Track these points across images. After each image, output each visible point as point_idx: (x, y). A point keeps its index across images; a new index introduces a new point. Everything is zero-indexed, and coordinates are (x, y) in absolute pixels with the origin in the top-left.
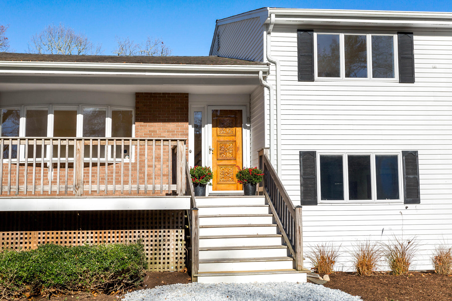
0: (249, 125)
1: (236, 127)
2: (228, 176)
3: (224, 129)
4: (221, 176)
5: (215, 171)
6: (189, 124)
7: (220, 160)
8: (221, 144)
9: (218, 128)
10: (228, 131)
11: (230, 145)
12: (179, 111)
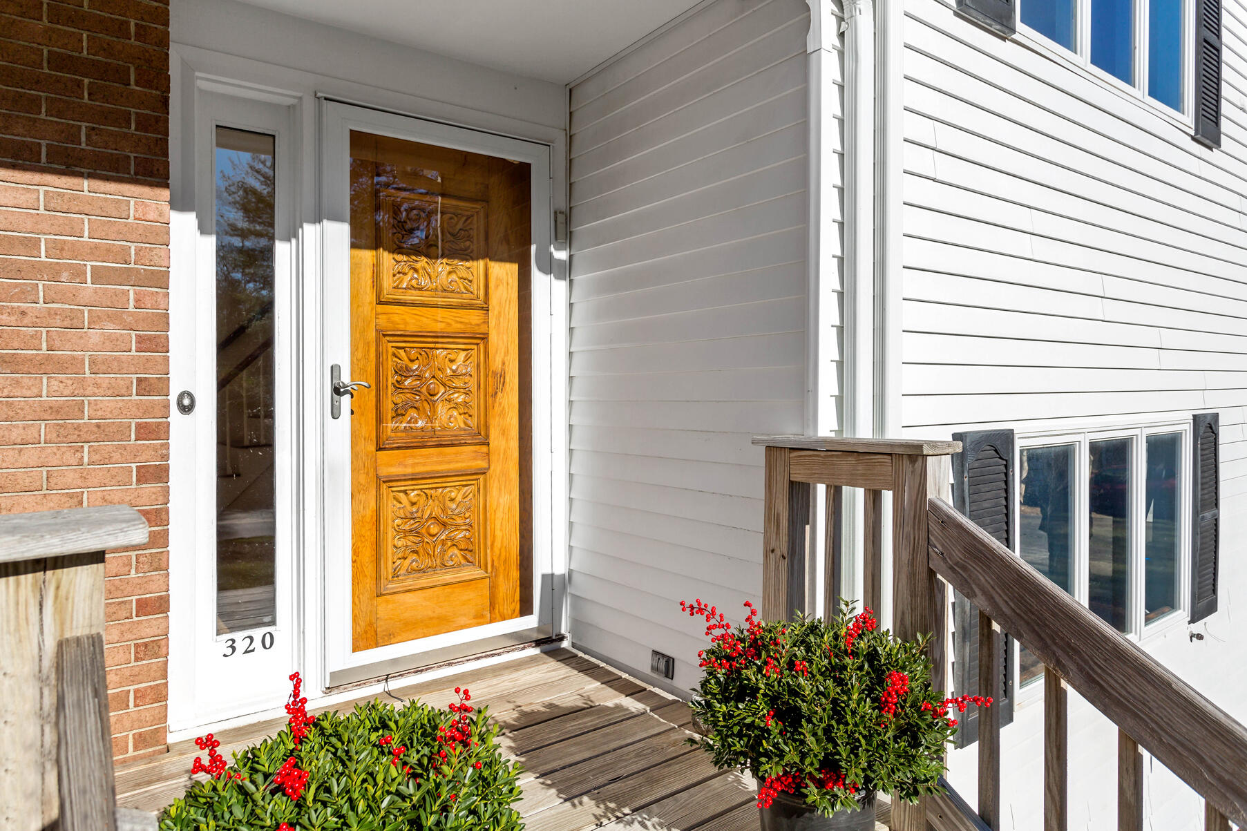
0: (561, 255)
1: (491, 260)
2: (443, 537)
3: (422, 262)
4: (400, 544)
5: (368, 518)
6: (179, 204)
7: (398, 448)
8: (402, 352)
9: (386, 254)
10: (445, 273)
11: (452, 357)
12: (79, 84)
